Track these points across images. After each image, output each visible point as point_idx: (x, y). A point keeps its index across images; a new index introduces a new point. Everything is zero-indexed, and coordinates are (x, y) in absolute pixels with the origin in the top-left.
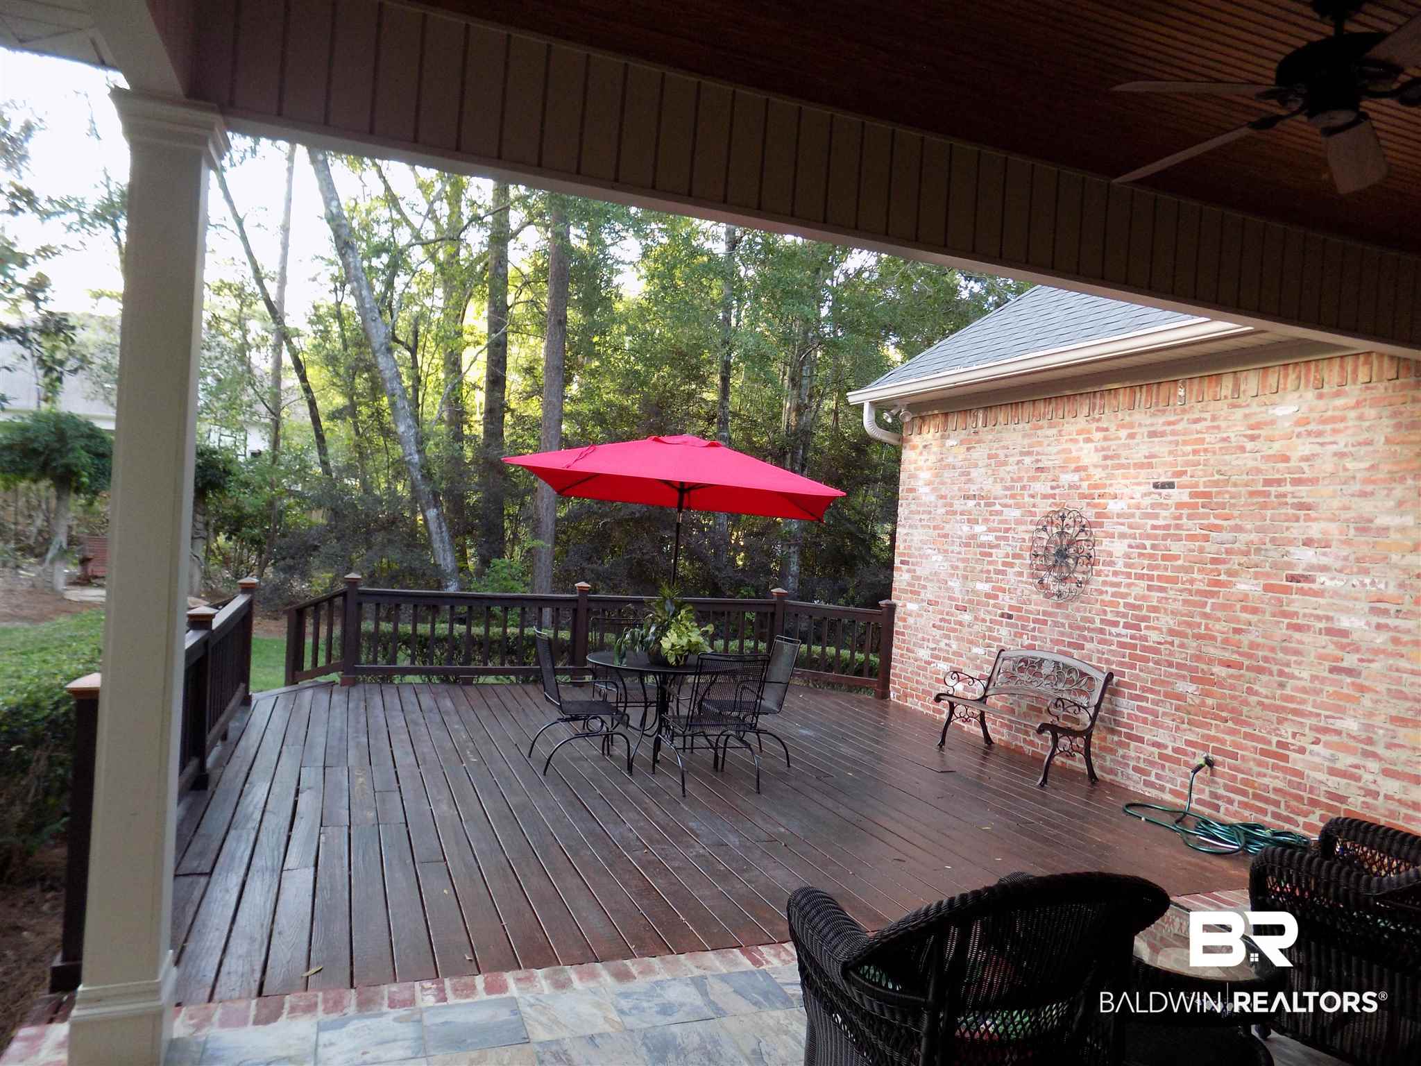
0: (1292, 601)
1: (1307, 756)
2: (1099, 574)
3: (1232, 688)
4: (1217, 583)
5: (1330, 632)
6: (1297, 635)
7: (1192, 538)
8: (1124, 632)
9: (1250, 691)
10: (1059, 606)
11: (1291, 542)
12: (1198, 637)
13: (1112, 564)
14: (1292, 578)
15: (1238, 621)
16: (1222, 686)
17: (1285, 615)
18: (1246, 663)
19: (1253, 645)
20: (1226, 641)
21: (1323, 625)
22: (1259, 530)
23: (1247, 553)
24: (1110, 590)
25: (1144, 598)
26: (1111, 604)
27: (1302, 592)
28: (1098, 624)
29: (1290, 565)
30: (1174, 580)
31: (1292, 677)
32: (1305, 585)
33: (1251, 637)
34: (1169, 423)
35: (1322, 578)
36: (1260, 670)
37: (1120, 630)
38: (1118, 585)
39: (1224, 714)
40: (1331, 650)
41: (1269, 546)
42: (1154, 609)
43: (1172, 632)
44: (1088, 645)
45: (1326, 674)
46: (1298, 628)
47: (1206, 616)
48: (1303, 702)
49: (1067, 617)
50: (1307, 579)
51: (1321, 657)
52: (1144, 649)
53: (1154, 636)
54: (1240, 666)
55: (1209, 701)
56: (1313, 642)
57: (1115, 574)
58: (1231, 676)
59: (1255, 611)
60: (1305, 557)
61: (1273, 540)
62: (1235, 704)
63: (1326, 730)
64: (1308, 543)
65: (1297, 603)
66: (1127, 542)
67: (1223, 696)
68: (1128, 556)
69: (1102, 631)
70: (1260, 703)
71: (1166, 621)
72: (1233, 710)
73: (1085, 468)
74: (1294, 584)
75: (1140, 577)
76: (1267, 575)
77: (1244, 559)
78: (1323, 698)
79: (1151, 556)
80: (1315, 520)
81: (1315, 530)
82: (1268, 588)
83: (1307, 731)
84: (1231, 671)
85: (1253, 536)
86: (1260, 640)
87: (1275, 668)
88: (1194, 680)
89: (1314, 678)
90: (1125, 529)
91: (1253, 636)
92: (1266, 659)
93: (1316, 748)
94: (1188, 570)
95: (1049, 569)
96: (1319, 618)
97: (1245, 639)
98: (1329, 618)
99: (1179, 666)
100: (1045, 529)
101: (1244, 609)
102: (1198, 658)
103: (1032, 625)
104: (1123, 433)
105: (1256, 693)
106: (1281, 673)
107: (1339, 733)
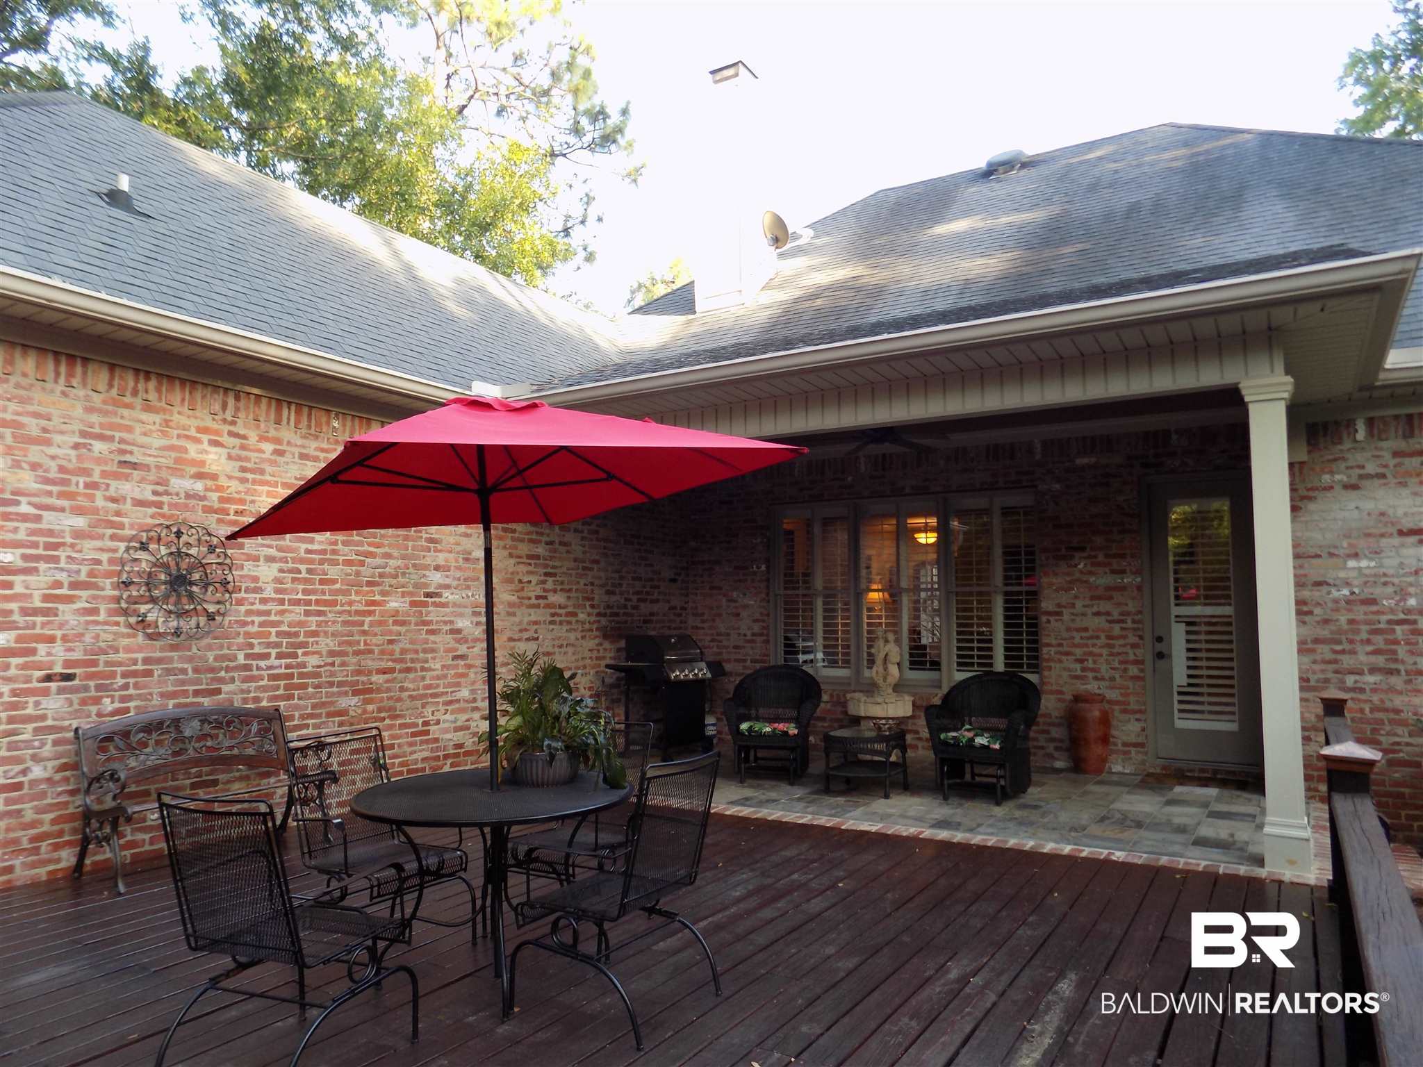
0: (428, 613)
1: (442, 725)
2: (240, 602)
3: (388, 690)
4: (373, 603)
5: (453, 631)
6: (432, 638)
7: (349, 563)
8: (277, 662)
9: (402, 689)
10: (174, 648)
11: (426, 567)
12: (357, 653)
13: (258, 590)
14: (428, 595)
15: (391, 633)
16: (379, 690)
17: (425, 623)
18: (398, 667)
19: (403, 651)
20: (382, 652)
21: (448, 627)
22: (403, 557)
23: (396, 576)
24: (257, 619)
25: (300, 624)
26: (258, 635)
27: (436, 605)
28: (241, 659)
29: (426, 585)
30: (334, 603)
31: (430, 669)
32: (437, 600)
33: (401, 645)
34: (323, 450)
35: (446, 594)
36: (408, 670)
37: (273, 661)
38: (268, 613)
39: (383, 715)
40: (453, 644)
41: (411, 570)
42: (314, 634)
43: (332, 653)
44: (226, 688)
45: (450, 662)
46: (432, 632)
47: (364, 633)
48: (438, 686)
49: (190, 660)
50: (438, 595)
51: (448, 651)
52: (301, 675)
53: (313, 661)
54: (392, 670)
55: (370, 708)
56: (443, 641)
57: (264, 601)
58: (387, 681)
59: (403, 623)
60: (436, 578)
61: (414, 565)
62: (391, 703)
63: (450, 702)
64: (437, 568)
65: (434, 614)
66: (276, 566)
67: (382, 700)
68: (278, 581)
69: (247, 668)
70: (410, 696)
71: (326, 643)
72: (390, 709)
73: (214, 477)
74: (429, 600)
75: (297, 602)
76: (411, 594)
77: (394, 582)
78: (449, 680)
79: (306, 581)
80: (440, 551)
81: (441, 558)
82: (413, 604)
83: (440, 707)
84: (386, 676)
85: (399, 562)
86: (408, 646)
87: (418, 666)
88: (355, 693)
89: (443, 667)
90: (272, 552)
91: (404, 644)
92: (412, 661)
93: (446, 717)
94: (346, 593)
95: (153, 600)
96: (445, 623)
97: (397, 648)
98: (451, 622)
99: (340, 684)
100: (144, 547)
101: (396, 623)
102: (358, 672)
103: (120, 681)
104: (268, 447)
105: (407, 689)
106: (423, 669)
107: (458, 701)
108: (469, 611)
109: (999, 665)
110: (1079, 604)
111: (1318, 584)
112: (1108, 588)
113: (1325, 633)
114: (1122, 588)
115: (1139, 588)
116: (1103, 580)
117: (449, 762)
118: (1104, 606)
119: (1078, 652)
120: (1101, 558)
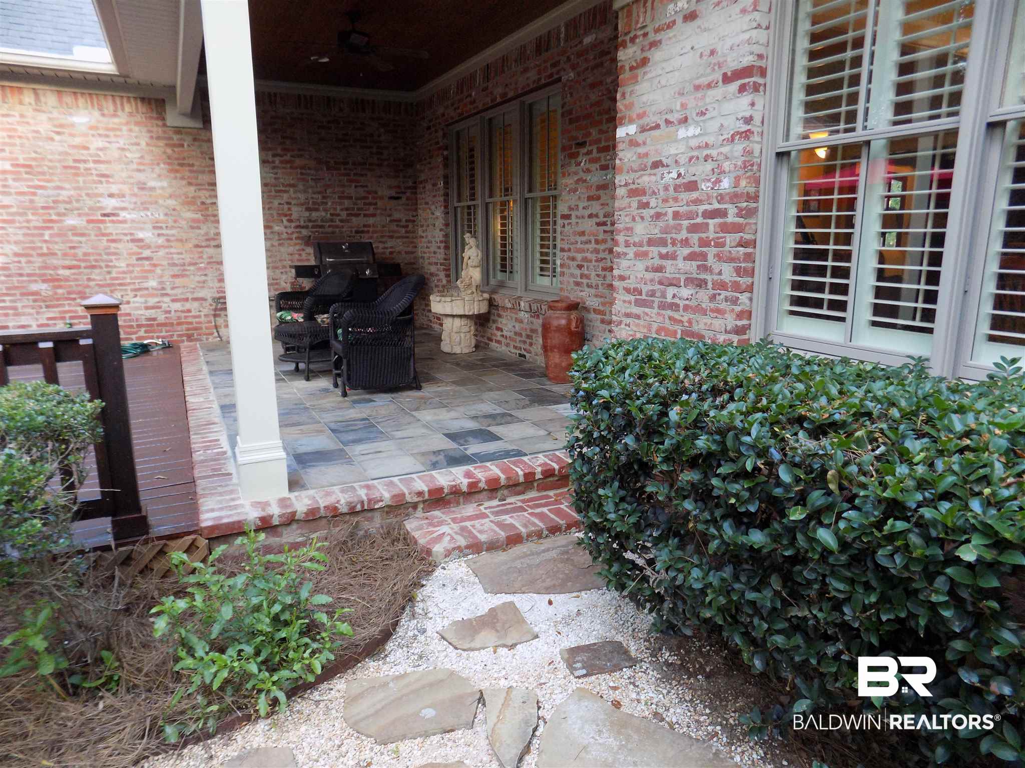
0: (106, 228)
1: (132, 305)
3: (76, 280)
4: (51, 221)
5: (133, 241)
6: (113, 245)
7: (20, 193)
9: (89, 279)
11: (101, 195)
12: (41, 255)
14: (105, 215)
15: (71, 241)
16: (66, 280)
17: (104, 235)
18: (83, 264)
19: (85, 254)
20: (65, 255)
21: (129, 238)
22: (75, 189)
23: (70, 202)
27: (113, 222)
29: (101, 208)
30: (12, 222)
31: (115, 267)
32: (114, 218)
33: (84, 250)
35: (123, 215)
36: (93, 267)
39: (73, 296)
40: (136, 250)
41: (85, 198)
43: (17, 255)
45: (135, 262)
46: (114, 241)
47: (45, 241)
48: (124, 278)
50: (114, 215)
51: (131, 254)
54: (79, 267)
55: (60, 291)
56: (124, 247)
58: (74, 274)
59: (82, 235)
60: (110, 204)
61: (88, 195)
62: (80, 289)
63: (139, 289)
64: (111, 195)
65: (110, 228)
67: (70, 286)
70: (98, 285)
71: (10, 248)
72: (80, 292)
74: (107, 218)
76: (87, 214)
77: (68, 206)
78: (135, 274)
80: (113, 183)
81: (114, 189)
82: (89, 221)
83: (129, 292)
84: (73, 271)
85: (72, 192)
86: (90, 251)
87: (103, 264)
88: (44, 281)
89: (128, 265)
91: (86, 248)
92: (96, 261)
93: (135, 299)
94: (23, 214)
96: (126, 235)
97: (79, 252)
98: (131, 234)
99: (30, 275)
101: (75, 235)
102: (45, 268)
105: (94, 280)
106: (107, 266)
107: (147, 289)
108: (150, 226)
110: (581, 205)
111: (657, 165)
112: (598, 187)
116: (595, 177)
117: (143, 329)
118: (595, 207)
120: (595, 153)
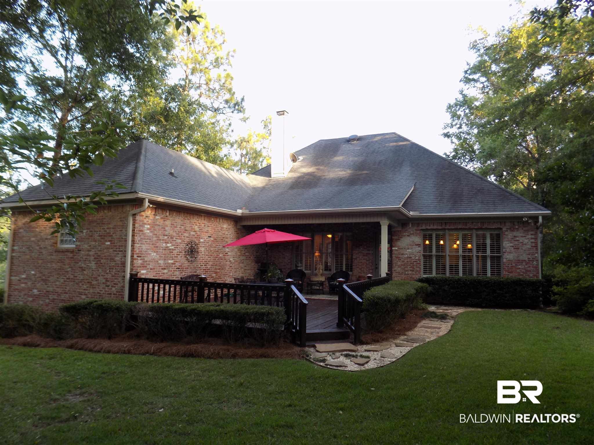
2: (199, 255)
3: (220, 273)
4: (217, 255)
5: (229, 261)
7: (214, 247)
9: (222, 273)
10: (191, 264)
12: (215, 265)
13: (201, 253)
14: (226, 253)
15: (220, 261)
16: (218, 273)
17: (225, 259)
18: (221, 268)
20: (219, 265)
23: (221, 250)
24: (202, 258)
25: (207, 259)
26: (202, 261)
27: (227, 255)
28: (199, 266)
29: (225, 251)
30: (212, 255)
31: (226, 269)
35: (229, 253)
36: (223, 269)
37: (203, 267)
38: (203, 257)
39: (219, 278)
41: (223, 248)
42: (209, 261)
43: (212, 265)
44: (197, 271)
45: (229, 268)
46: (226, 261)
47: (216, 261)
48: (227, 272)
49: (193, 266)
51: (229, 265)
52: (208, 269)
53: (209, 267)
55: (217, 276)
56: (228, 263)
57: (202, 255)
59: (222, 259)
60: (227, 250)
65: (227, 257)
66: (204, 248)
67: (219, 275)
68: (204, 251)
69: (200, 268)
71: (211, 263)
73: (196, 231)
75: (207, 255)
76: (223, 253)
78: (229, 271)
79: (208, 251)
82: (223, 255)
83: (228, 277)
84: (219, 270)
85: (221, 247)
88: (215, 273)
90: (203, 245)
91: (222, 264)
92: (223, 267)
93: (228, 279)
94: (214, 253)
95: (189, 255)
97: (221, 264)
98: (229, 259)
99: (213, 271)
100: (187, 245)
102: (215, 269)
103: (185, 269)
104: (203, 225)
107: (230, 276)
108: (232, 257)
109: (344, 270)
110: (361, 257)
111: (402, 254)
112: (367, 254)
113: (403, 263)
114: (369, 254)
115: (372, 254)
116: (365, 252)
118: (366, 258)
119: (360, 267)
120: (365, 247)
